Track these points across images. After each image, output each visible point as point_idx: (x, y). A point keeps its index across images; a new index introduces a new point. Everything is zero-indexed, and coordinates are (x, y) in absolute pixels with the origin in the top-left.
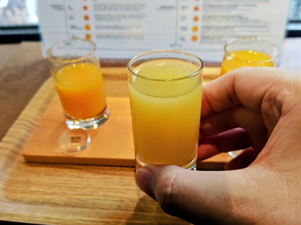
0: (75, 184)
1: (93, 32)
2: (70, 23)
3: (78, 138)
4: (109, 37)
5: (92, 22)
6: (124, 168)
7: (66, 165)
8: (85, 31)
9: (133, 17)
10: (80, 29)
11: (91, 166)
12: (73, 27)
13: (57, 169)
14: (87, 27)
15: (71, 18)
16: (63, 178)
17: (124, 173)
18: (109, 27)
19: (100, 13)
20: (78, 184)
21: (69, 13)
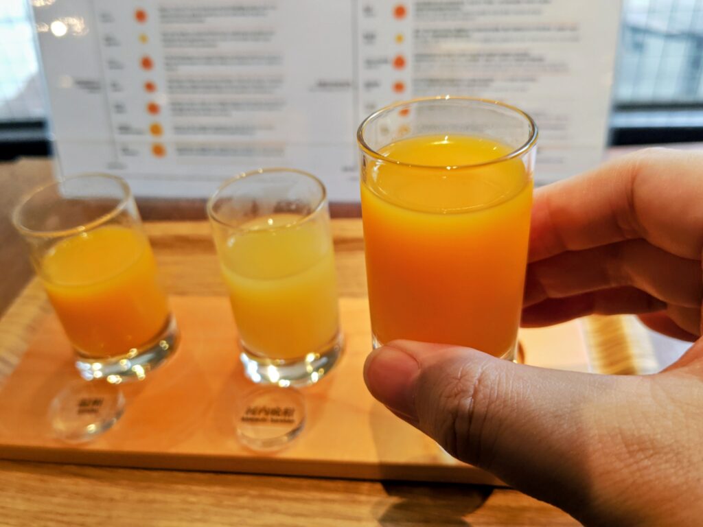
0: (80, 515)
1: (168, 138)
2: (119, 119)
3: (97, 402)
4: (204, 150)
5: (165, 119)
6: (198, 475)
7: (66, 468)
8: (150, 139)
9: (257, 105)
10: (139, 132)
11: (121, 471)
12: (124, 129)
13: (46, 477)
14: (156, 130)
15: (119, 108)
16: (55, 500)
17: (195, 488)
18: (203, 129)
19: (185, 97)
20: (87, 515)
21: (115, 97)
